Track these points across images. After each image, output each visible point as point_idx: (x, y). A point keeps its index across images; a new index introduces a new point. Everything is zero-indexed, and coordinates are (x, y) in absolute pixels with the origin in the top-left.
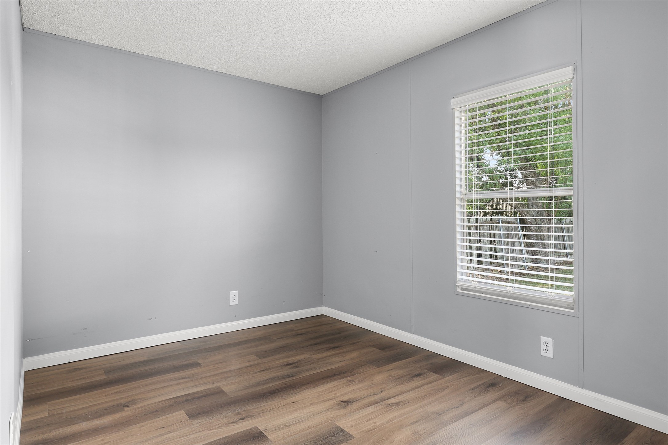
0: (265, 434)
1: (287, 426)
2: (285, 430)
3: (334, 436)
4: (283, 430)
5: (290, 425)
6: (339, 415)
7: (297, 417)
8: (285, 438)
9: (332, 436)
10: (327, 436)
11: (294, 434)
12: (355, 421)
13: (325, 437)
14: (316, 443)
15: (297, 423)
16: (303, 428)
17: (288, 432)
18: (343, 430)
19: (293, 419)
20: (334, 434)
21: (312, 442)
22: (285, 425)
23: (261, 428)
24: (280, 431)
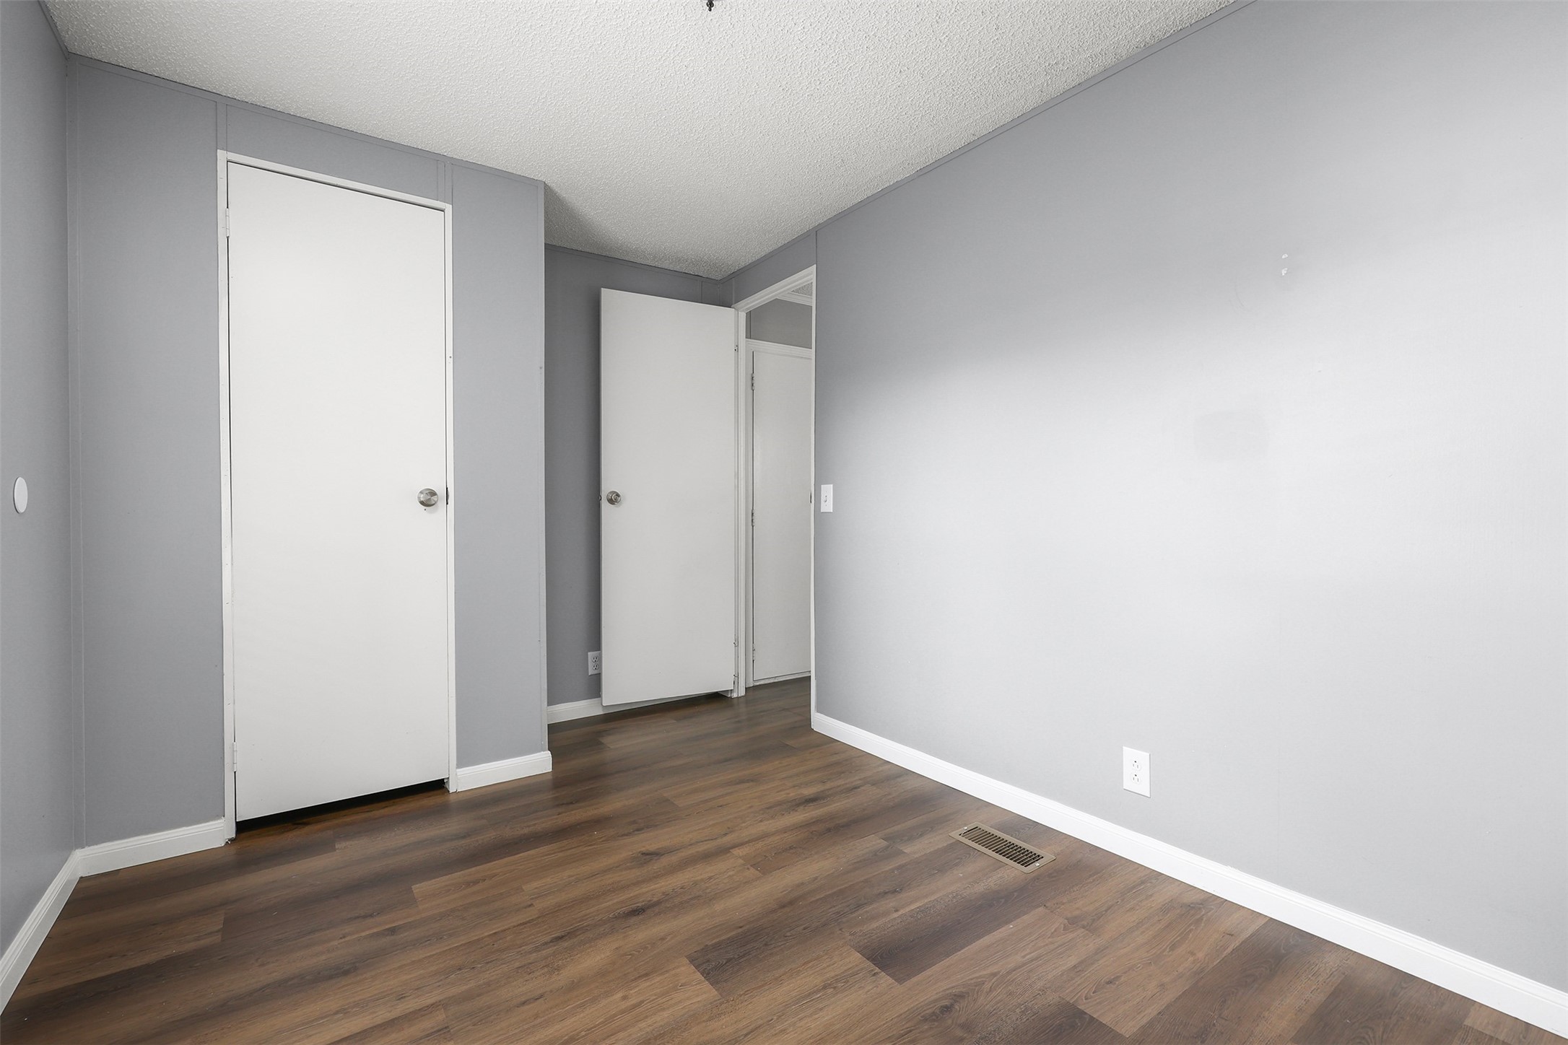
0: (869, 963)
1: (830, 985)
2: (832, 974)
3: (729, 960)
4: (836, 973)
5: (825, 988)
6: (704, 1024)
7: (811, 1015)
8: (826, 954)
9: (731, 959)
10: (743, 960)
11: (810, 964)
12: (670, 1003)
13: (745, 959)
14: (766, 945)
15: (809, 994)
16: (794, 980)
17: (824, 968)
18: (706, 974)
19: (821, 1009)
20: (727, 964)
21: (772, 946)
22: (835, 988)
23: (885, 980)
24: (843, 973)
